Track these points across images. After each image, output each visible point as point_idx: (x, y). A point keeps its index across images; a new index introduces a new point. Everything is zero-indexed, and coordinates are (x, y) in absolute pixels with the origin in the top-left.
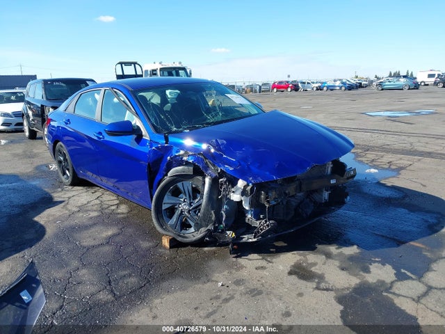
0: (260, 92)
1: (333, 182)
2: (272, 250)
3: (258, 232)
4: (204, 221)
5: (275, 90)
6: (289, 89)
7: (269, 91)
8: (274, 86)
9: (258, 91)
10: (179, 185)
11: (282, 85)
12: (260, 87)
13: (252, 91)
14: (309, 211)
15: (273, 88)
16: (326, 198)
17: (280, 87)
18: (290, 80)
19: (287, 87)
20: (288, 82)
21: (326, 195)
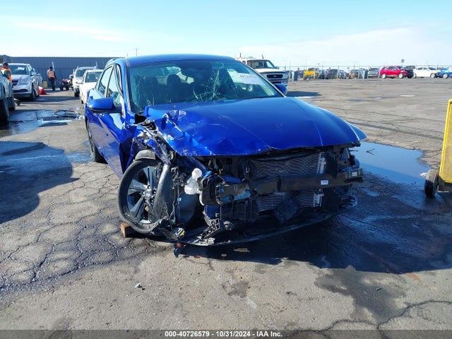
0: (366, 78)
1: (324, 183)
2: (223, 255)
3: (208, 232)
4: (158, 212)
5: (384, 76)
6: (401, 76)
7: (377, 77)
8: (383, 72)
9: (363, 76)
10: (145, 170)
11: (393, 70)
12: (367, 72)
13: (356, 76)
14: (289, 216)
15: (382, 73)
16: (318, 203)
17: (391, 73)
18: (404, 65)
19: (398, 73)
20: (400, 67)
21: (318, 198)
